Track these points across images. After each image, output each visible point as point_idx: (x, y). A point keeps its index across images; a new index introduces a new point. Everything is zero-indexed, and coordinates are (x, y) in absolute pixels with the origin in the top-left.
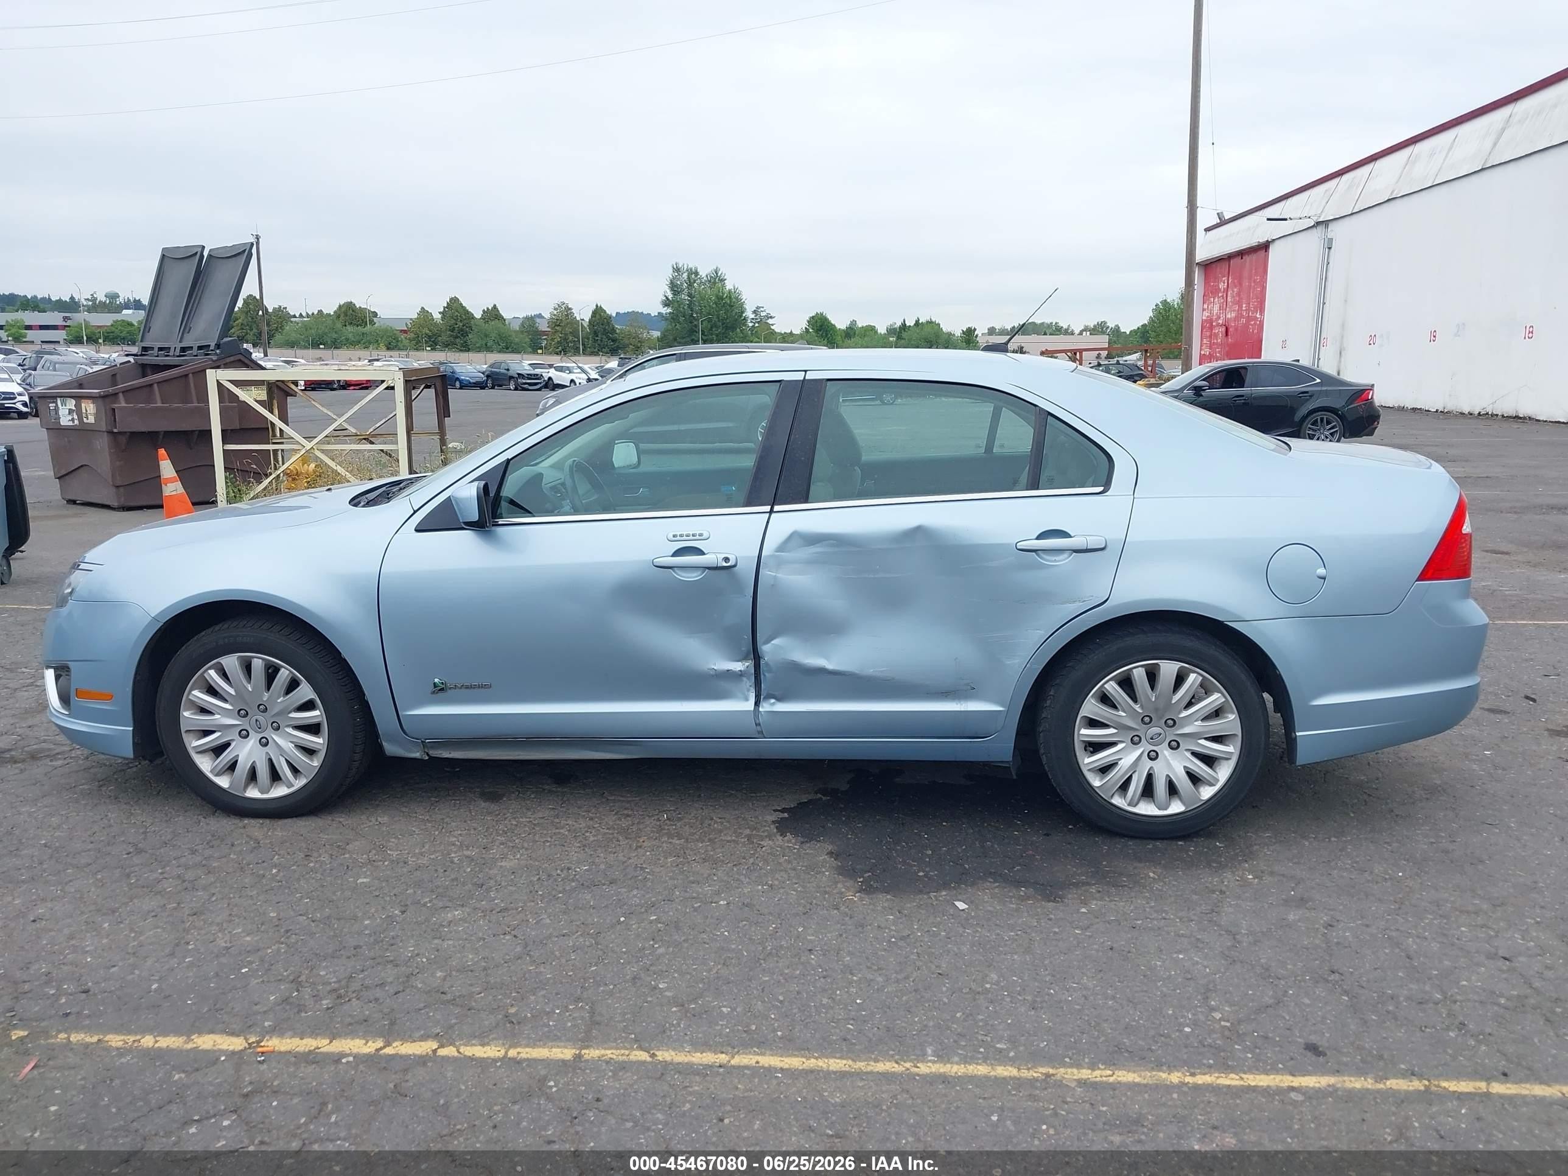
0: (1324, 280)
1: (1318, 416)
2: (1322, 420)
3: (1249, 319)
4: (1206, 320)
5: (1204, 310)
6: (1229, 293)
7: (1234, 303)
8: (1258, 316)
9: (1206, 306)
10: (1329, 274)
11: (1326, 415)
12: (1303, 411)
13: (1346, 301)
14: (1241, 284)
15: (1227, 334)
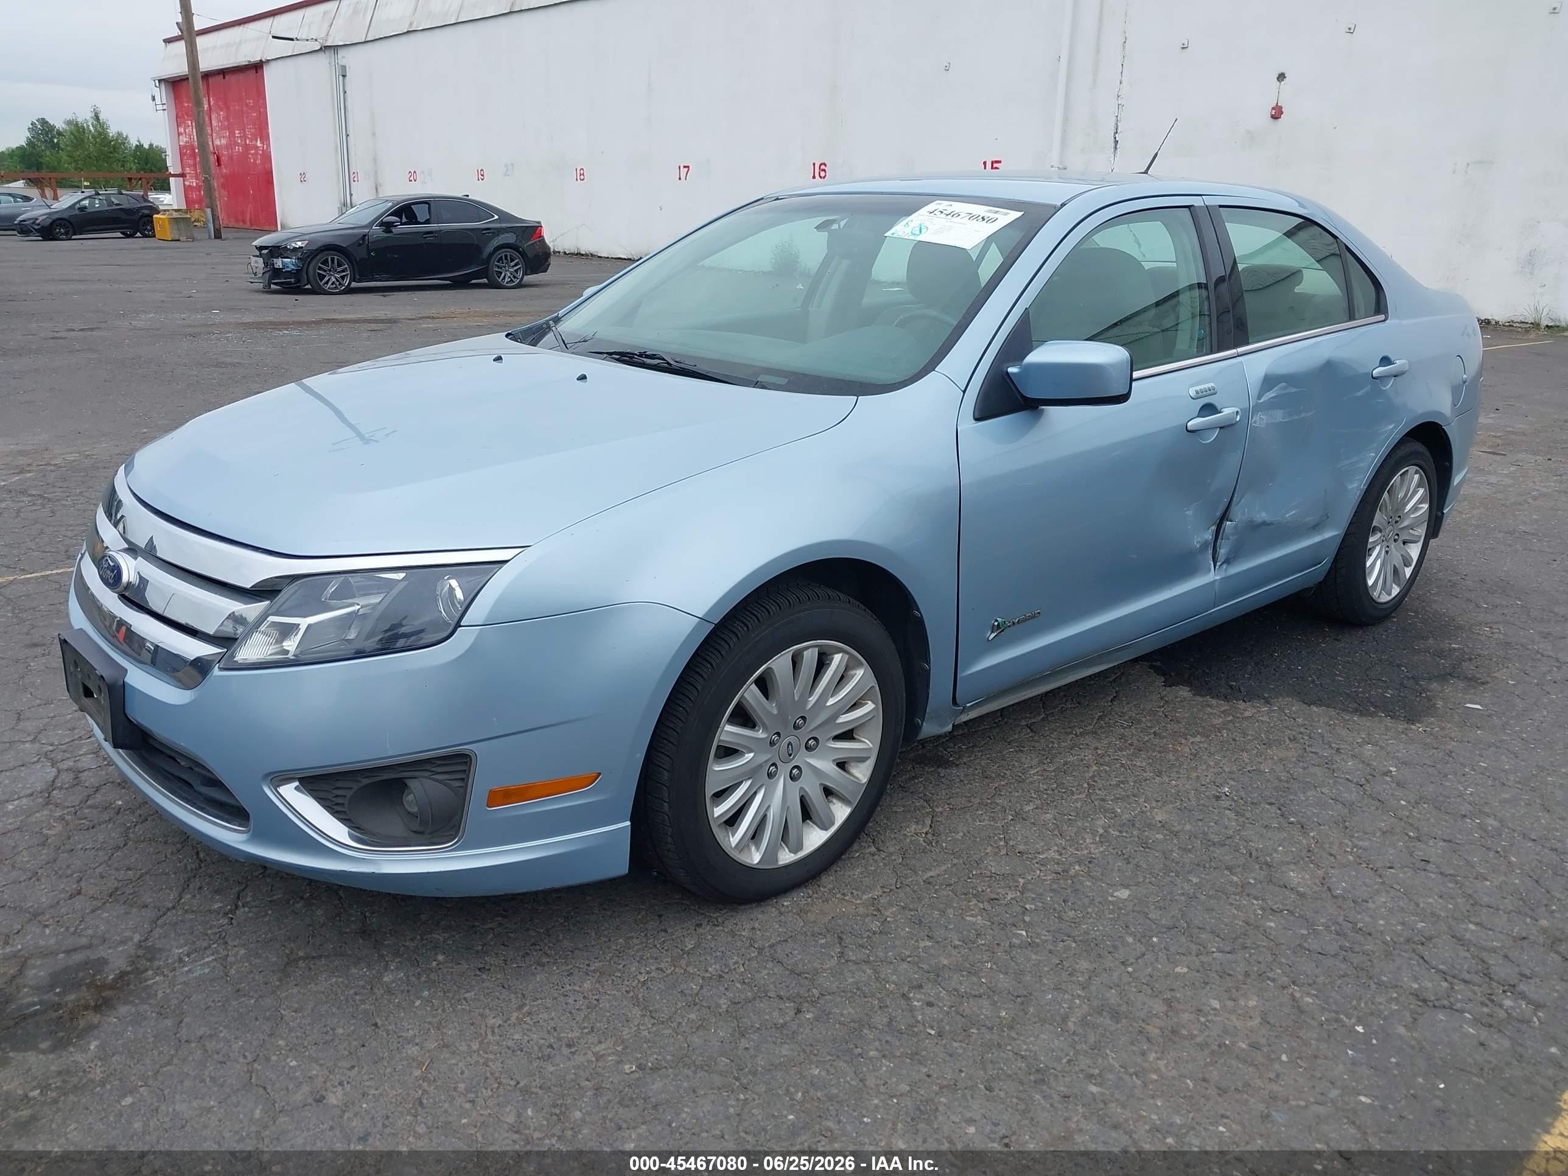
0: (343, 109)
1: (502, 253)
2: (506, 256)
3: (247, 148)
4: (185, 147)
5: (179, 134)
6: (213, 117)
7: (222, 128)
8: (259, 144)
9: (182, 130)
10: (349, 104)
11: (509, 252)
12: (490, 248)
13: (374, 134)
14: (228, 108)
15: (219, 165)
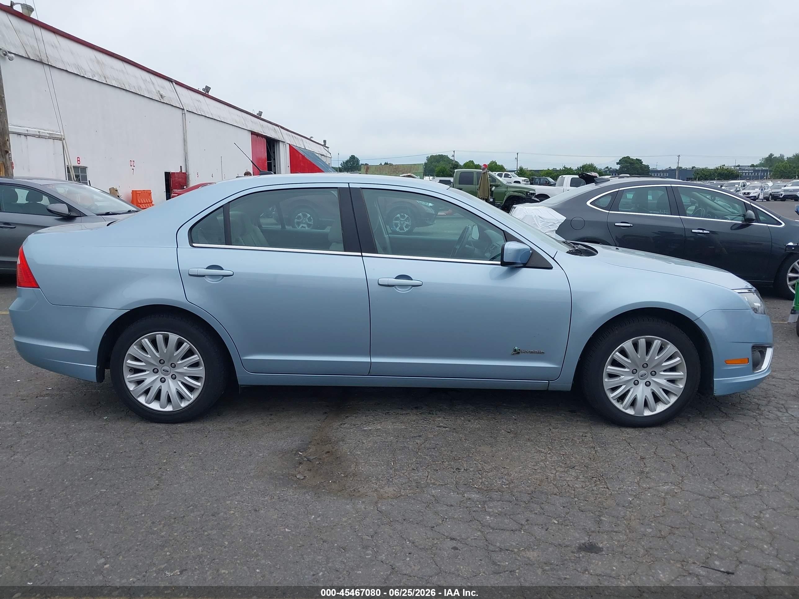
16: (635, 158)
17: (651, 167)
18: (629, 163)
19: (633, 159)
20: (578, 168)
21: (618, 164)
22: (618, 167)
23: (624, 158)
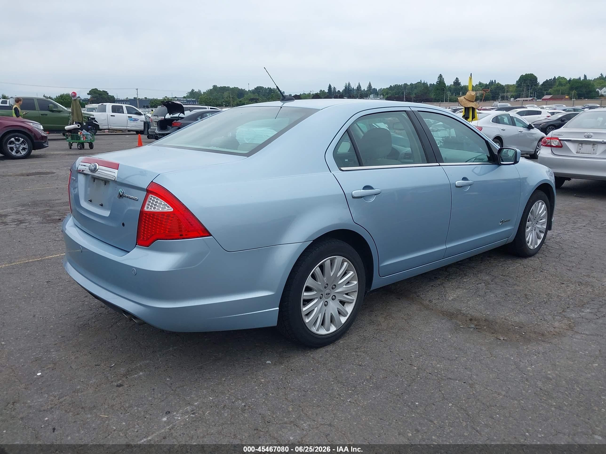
16: (102, 90)
17: (116, 97)
18: (98, 94)
19: (100, 91)
20: (56, 97)
21: (88, 94)
22: (89, 97)
23: (93, 89)
